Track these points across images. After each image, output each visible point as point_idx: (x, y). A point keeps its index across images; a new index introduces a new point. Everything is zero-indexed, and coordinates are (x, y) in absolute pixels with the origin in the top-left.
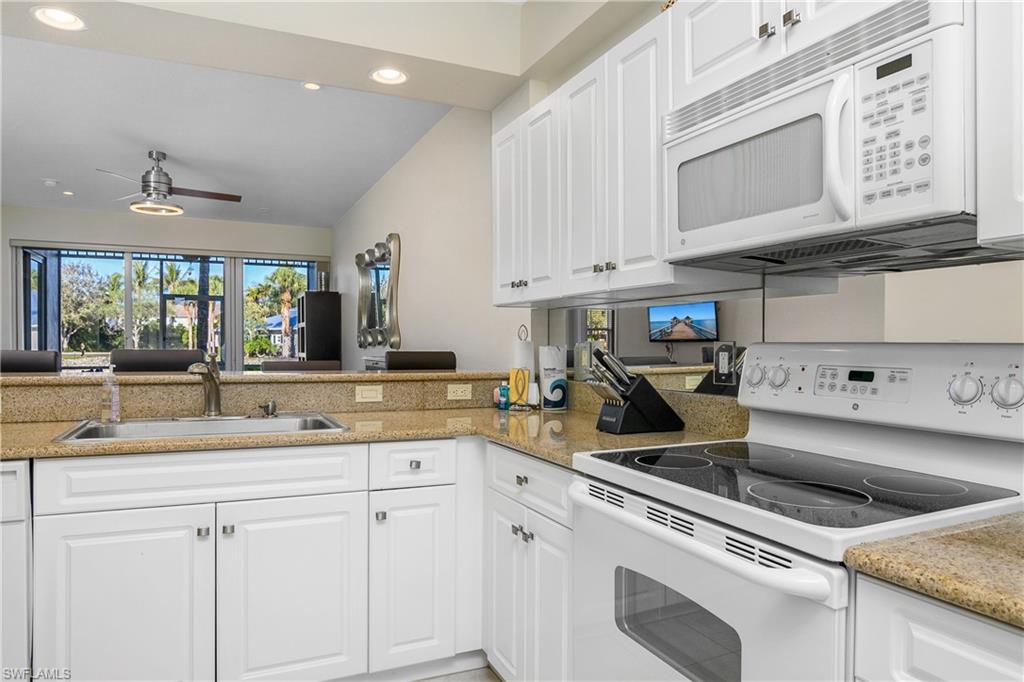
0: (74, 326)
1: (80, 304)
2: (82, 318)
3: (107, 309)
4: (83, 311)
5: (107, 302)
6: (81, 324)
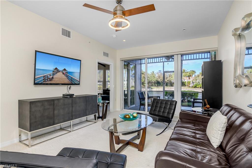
0: (166, 82)
1: (167, 78)
2: (167, 80)
3: (172, 78)
4: (168, 79)
5: (172, 77)
6: (167, 82)
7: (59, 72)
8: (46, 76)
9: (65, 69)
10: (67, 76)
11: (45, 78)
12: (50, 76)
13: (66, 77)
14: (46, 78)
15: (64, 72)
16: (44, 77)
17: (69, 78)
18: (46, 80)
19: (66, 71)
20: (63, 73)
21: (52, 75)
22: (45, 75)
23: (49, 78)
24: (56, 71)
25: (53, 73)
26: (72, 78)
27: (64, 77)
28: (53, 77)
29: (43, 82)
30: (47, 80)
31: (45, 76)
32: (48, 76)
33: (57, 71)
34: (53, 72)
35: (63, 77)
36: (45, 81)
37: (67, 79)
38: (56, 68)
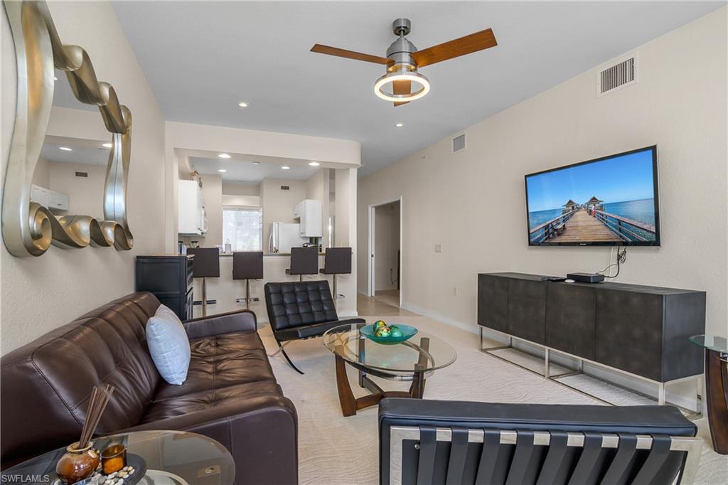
7: (579, 209)
8: (550, 226)
9: (594, 198)
10: (602, 219)
11: (548, 231)
12: (559, 224)
13: (599, 223)
14: (551, 231)
15: (593, 207)
16: (546, 227)
17: (611, 224)
18: (551, 236)
19: (597, 205)
20: (590, 212)
21: (562, 220)
22: (548, 223)
23: (557, 230)
24: (570, 208)
25: (564, 217)
26: (620, 222)
27: (592, 221)
28: (564, 226)
29: (546, 239)
30: (553, 235)
31: (548, 225)
32: (554, 224)
33: (573, 208)
34: (563, 213)
35: (591, 223)
36: (549, 237)
37: (603, 227)
38: (570, 201)
